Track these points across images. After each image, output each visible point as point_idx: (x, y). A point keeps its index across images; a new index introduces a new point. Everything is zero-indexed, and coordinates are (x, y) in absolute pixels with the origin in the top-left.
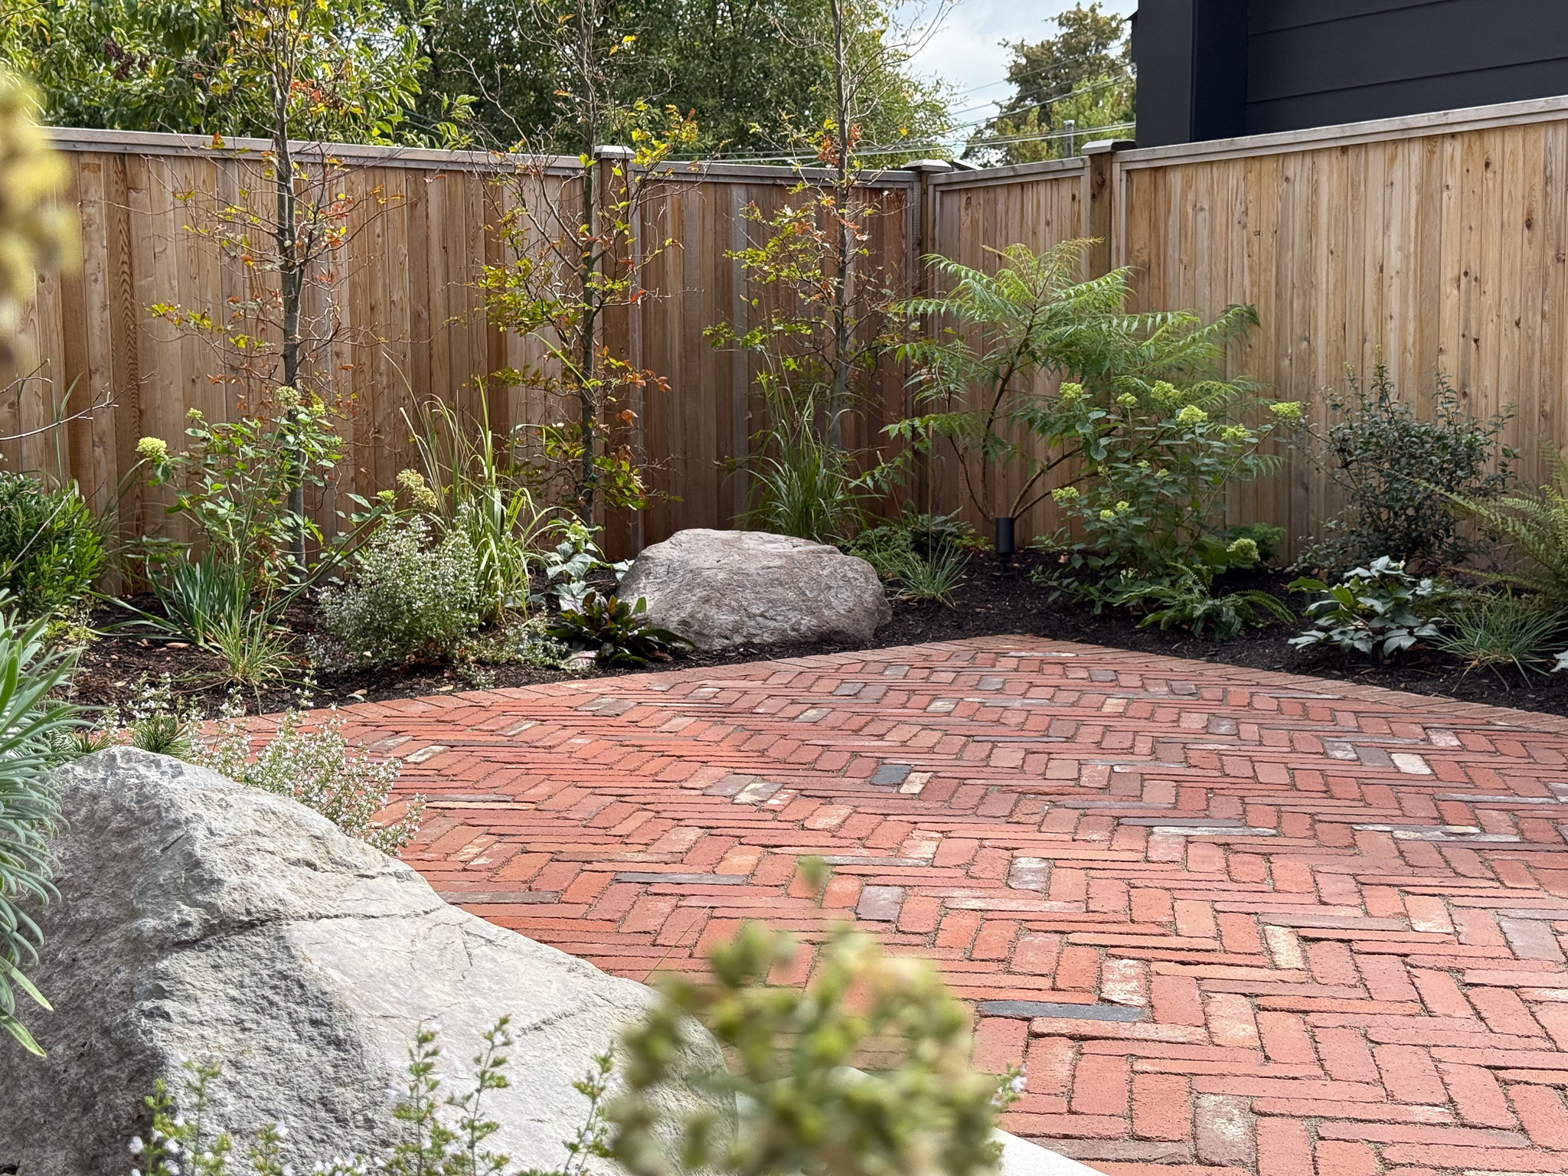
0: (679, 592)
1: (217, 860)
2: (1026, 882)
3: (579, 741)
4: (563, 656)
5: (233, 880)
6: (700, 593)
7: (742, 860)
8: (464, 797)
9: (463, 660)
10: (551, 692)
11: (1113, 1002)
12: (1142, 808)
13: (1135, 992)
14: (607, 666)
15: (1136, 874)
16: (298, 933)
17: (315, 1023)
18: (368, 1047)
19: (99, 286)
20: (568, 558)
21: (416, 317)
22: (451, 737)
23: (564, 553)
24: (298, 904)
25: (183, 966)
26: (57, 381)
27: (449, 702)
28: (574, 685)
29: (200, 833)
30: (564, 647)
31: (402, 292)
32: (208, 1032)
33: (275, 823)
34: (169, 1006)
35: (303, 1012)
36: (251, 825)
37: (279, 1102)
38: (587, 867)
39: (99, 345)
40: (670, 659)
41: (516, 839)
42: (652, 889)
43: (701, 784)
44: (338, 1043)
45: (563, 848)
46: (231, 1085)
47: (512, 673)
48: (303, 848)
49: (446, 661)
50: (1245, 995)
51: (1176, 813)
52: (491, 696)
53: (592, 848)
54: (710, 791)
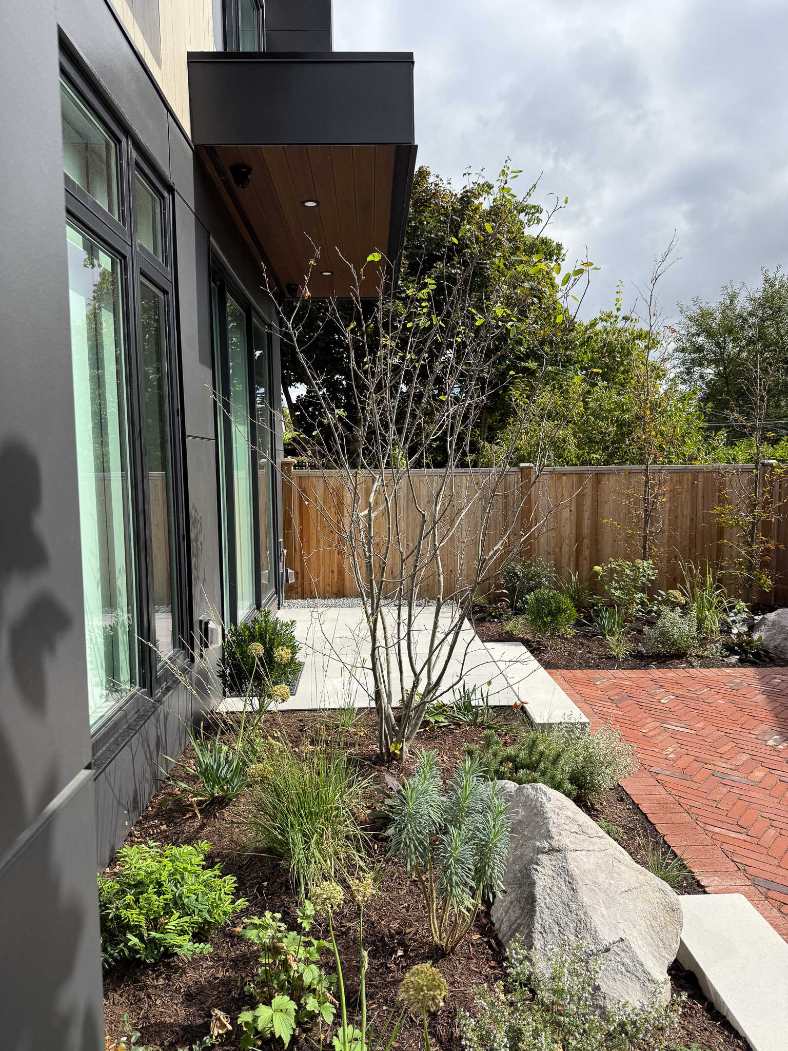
0: (775, 634)
1: (554, 831)
3: (721, 701)
4: (727, 657)
5: (556, 838)
6: (783, 636)
7: (759, 774)
8: (674, 724)
9: (691, 654)
10: (718, 673)
14: (743, 662)
16: (570, 855)
17: (569, 883)
18: (580, 893)
19: (588, 513)
20: (736, 614)
21: (692, 519)
22: (678, 692)
23: (735, 613)
24: (571, 846)
25: (543, 858)
26: (574, 541)
27: (682, 673)
28: (728, 671)
29: (551, 822)
30: (728, 653)
31: (687, 511)
32: (546, 878)
33: (570, 820)
34: (539, 868)
35: (567, 878)
36: (563, 821)
37: (558, 903)
38: (705, 766)
39: (586, 530)
40: (768, 660)
41: (686, 747)
42: (723, 782)
43: (757, 733)
44: (573, 890)
45: (700, 755)
46: (549, 895)
47: (706, 662)
48: (576, 828)
49: (685, 654)
52: (697, 672)
53: (709, 757)
54: (759, 737)
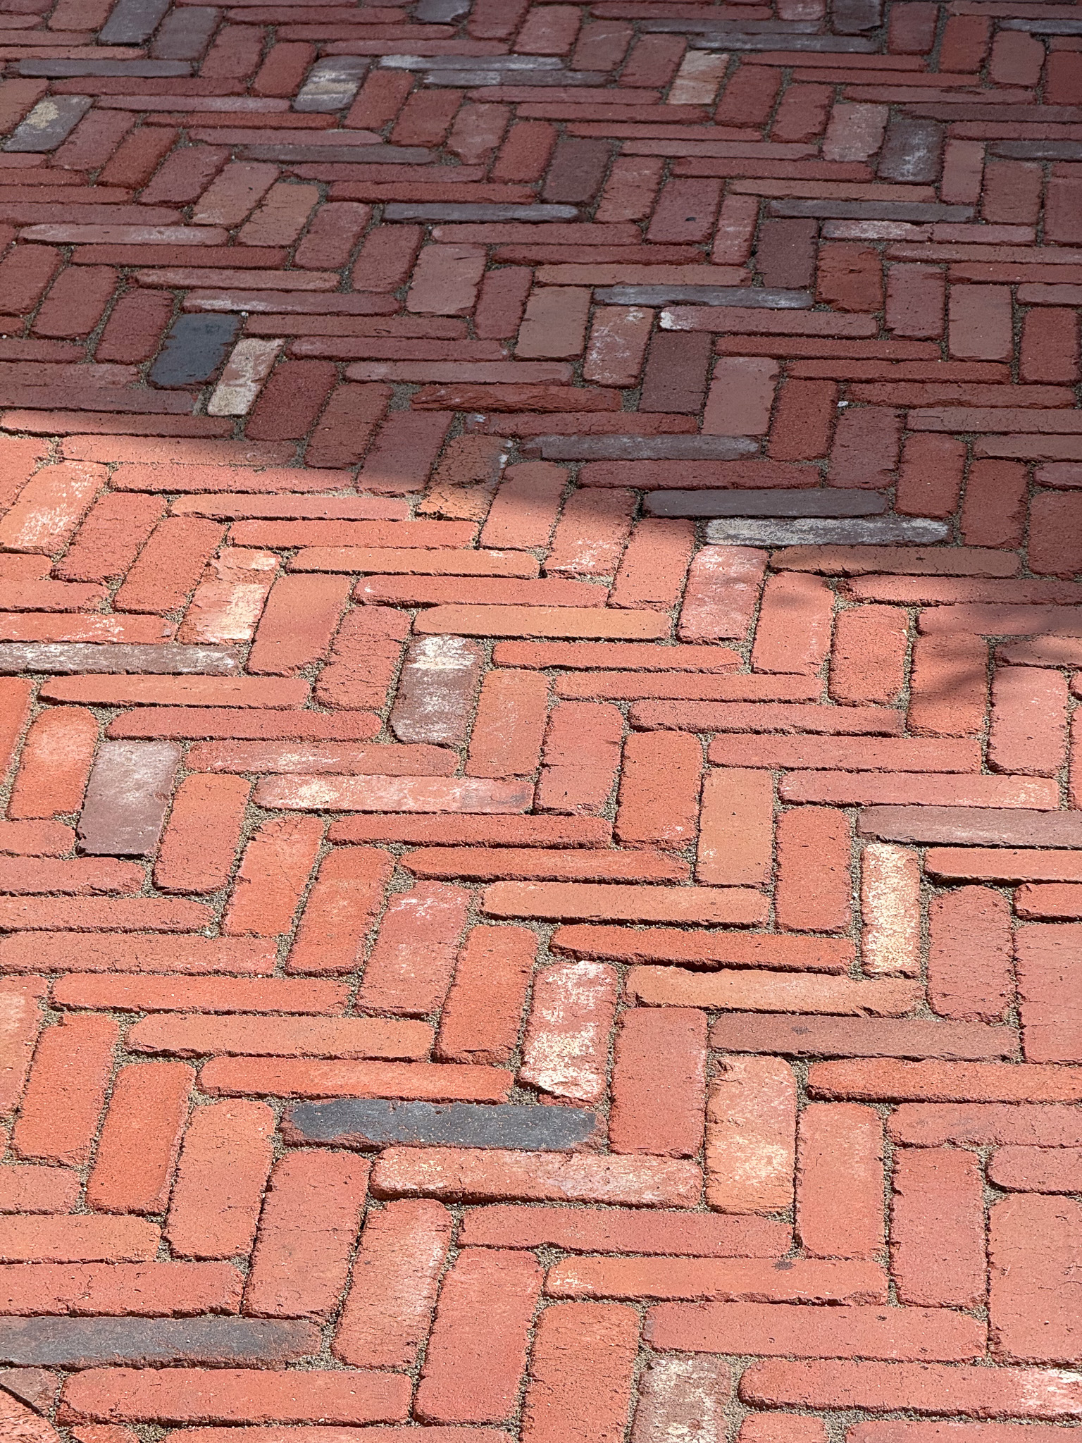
2: (427, 719)
11: (540, 1091)
12: (697, 457)
13: (585, 1059)
15: (649, 684)
50: (788, 1057)
51: (763, 471)
